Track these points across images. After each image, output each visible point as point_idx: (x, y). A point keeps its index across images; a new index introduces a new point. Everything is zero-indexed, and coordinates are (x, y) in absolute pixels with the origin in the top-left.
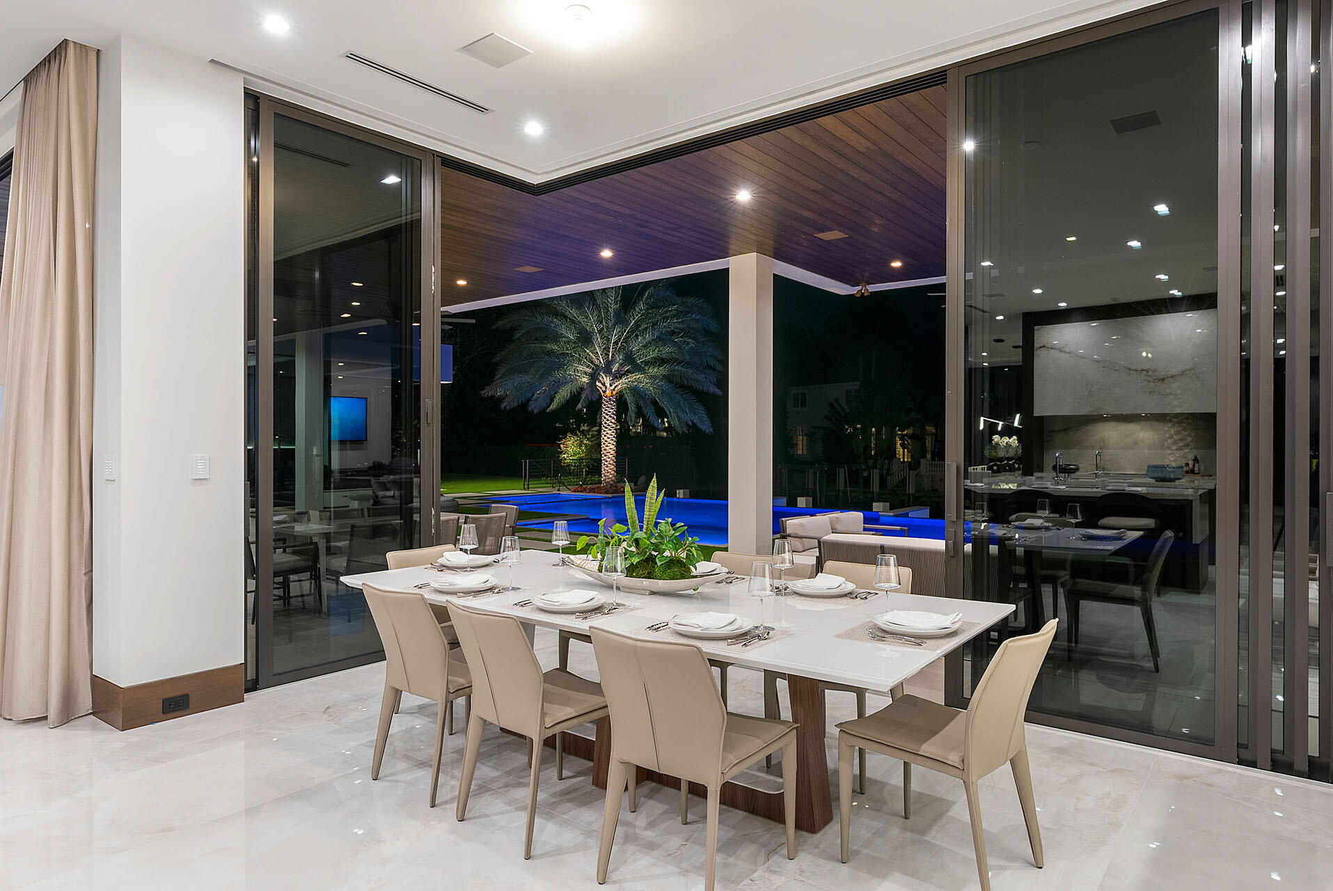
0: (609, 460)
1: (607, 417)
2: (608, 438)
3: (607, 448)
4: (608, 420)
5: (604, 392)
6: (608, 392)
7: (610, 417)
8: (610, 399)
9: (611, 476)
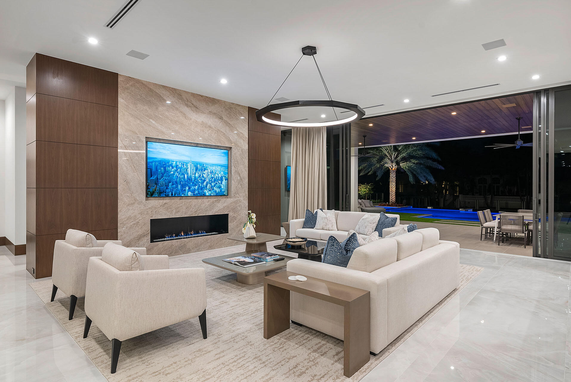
0: (393, 194)
1: (393, 178)
2: (393, 186)
3: (393, 190)
4: (393, 179)
5: (392, 168)
6: (393, 169)
7: (394, 178)
8: (394, 171)
9: (394, 200)
